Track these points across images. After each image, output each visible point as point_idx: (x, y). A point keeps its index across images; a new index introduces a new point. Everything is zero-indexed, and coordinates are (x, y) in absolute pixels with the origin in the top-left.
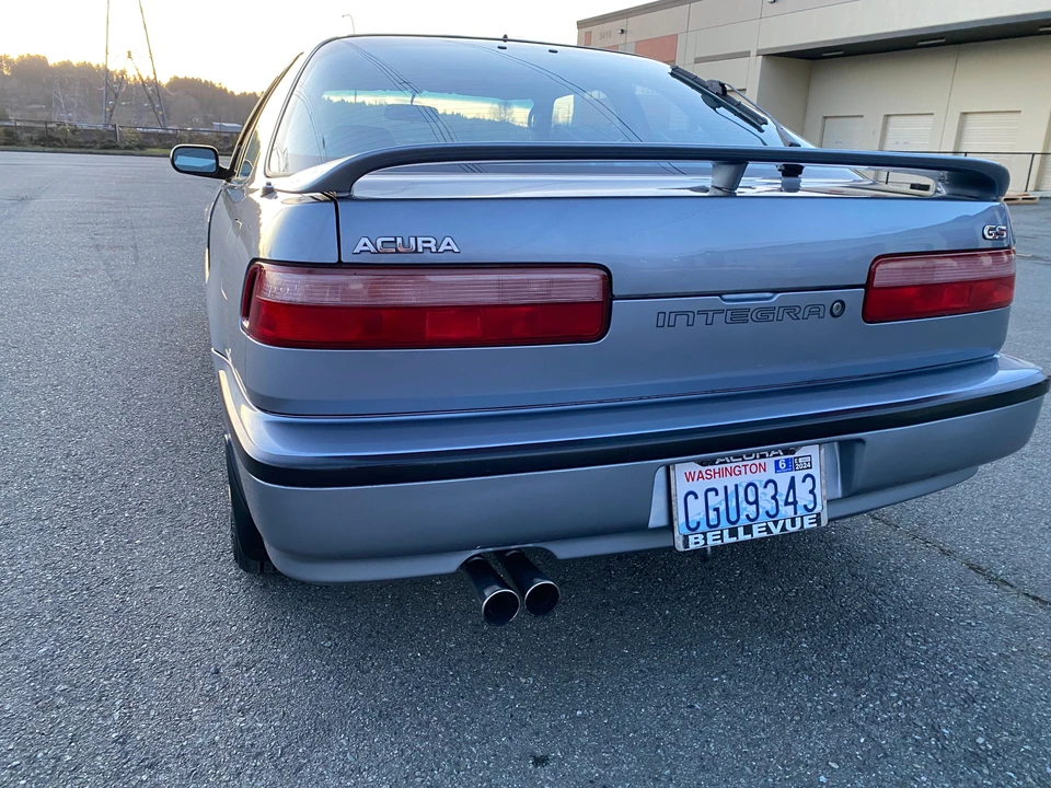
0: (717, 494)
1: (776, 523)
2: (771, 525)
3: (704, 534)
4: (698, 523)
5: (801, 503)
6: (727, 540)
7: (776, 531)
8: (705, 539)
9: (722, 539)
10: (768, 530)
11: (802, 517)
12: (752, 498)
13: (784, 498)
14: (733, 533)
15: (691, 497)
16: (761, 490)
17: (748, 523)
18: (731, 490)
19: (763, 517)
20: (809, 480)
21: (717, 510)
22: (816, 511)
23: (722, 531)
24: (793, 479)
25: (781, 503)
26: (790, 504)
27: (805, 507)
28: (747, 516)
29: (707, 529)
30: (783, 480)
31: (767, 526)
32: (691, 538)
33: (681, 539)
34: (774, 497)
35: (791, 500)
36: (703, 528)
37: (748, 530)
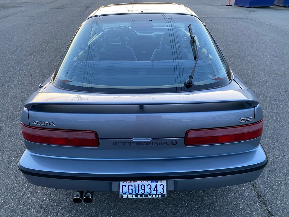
0: (132, 186)
1: (150, 195)
2: (148, 195)
3: (128, 195)
4: (126, 193)
5: (159, 191)
6: (134, 197)
7: (150, 197)
8: (128, 196)
9: (133, 197)
10: (147, 196)
11: (159, 195)
12: (143, 188)
13: (153, 189)
14: (137, 196)
15: (124, 186)
16: (146, 187)
17: (141, 194)
18: (137, 186)
19: (146, 193)
20: (162, 186)
21: (132, 190)
22: (164, 193)
23: (133, 195)
24: (157, 185)
25: (152, 190)
26: (155, 191)
27: (160, 192)
28: (141, 192)
29: (128, 194)
30: (153, 185)
31: (147, 195)
32: (124, 196)
33: (121, 195)
34: (150, 189)
35: (156, 190)
36: (127, 193)
37: (141, 195)
